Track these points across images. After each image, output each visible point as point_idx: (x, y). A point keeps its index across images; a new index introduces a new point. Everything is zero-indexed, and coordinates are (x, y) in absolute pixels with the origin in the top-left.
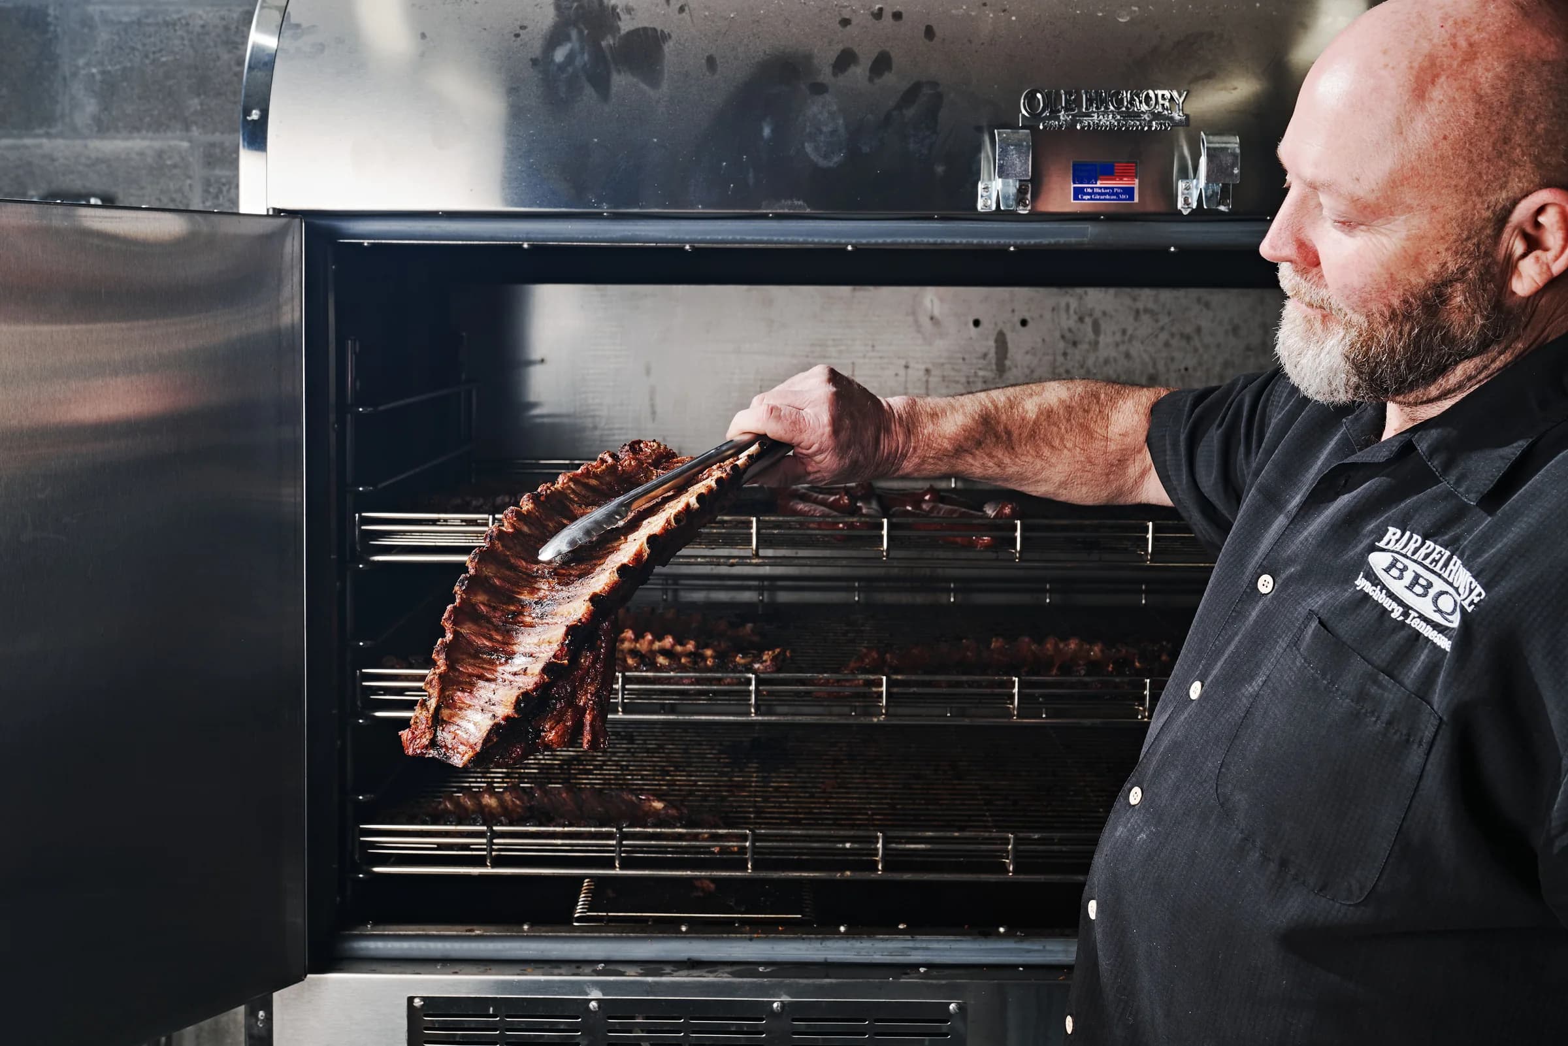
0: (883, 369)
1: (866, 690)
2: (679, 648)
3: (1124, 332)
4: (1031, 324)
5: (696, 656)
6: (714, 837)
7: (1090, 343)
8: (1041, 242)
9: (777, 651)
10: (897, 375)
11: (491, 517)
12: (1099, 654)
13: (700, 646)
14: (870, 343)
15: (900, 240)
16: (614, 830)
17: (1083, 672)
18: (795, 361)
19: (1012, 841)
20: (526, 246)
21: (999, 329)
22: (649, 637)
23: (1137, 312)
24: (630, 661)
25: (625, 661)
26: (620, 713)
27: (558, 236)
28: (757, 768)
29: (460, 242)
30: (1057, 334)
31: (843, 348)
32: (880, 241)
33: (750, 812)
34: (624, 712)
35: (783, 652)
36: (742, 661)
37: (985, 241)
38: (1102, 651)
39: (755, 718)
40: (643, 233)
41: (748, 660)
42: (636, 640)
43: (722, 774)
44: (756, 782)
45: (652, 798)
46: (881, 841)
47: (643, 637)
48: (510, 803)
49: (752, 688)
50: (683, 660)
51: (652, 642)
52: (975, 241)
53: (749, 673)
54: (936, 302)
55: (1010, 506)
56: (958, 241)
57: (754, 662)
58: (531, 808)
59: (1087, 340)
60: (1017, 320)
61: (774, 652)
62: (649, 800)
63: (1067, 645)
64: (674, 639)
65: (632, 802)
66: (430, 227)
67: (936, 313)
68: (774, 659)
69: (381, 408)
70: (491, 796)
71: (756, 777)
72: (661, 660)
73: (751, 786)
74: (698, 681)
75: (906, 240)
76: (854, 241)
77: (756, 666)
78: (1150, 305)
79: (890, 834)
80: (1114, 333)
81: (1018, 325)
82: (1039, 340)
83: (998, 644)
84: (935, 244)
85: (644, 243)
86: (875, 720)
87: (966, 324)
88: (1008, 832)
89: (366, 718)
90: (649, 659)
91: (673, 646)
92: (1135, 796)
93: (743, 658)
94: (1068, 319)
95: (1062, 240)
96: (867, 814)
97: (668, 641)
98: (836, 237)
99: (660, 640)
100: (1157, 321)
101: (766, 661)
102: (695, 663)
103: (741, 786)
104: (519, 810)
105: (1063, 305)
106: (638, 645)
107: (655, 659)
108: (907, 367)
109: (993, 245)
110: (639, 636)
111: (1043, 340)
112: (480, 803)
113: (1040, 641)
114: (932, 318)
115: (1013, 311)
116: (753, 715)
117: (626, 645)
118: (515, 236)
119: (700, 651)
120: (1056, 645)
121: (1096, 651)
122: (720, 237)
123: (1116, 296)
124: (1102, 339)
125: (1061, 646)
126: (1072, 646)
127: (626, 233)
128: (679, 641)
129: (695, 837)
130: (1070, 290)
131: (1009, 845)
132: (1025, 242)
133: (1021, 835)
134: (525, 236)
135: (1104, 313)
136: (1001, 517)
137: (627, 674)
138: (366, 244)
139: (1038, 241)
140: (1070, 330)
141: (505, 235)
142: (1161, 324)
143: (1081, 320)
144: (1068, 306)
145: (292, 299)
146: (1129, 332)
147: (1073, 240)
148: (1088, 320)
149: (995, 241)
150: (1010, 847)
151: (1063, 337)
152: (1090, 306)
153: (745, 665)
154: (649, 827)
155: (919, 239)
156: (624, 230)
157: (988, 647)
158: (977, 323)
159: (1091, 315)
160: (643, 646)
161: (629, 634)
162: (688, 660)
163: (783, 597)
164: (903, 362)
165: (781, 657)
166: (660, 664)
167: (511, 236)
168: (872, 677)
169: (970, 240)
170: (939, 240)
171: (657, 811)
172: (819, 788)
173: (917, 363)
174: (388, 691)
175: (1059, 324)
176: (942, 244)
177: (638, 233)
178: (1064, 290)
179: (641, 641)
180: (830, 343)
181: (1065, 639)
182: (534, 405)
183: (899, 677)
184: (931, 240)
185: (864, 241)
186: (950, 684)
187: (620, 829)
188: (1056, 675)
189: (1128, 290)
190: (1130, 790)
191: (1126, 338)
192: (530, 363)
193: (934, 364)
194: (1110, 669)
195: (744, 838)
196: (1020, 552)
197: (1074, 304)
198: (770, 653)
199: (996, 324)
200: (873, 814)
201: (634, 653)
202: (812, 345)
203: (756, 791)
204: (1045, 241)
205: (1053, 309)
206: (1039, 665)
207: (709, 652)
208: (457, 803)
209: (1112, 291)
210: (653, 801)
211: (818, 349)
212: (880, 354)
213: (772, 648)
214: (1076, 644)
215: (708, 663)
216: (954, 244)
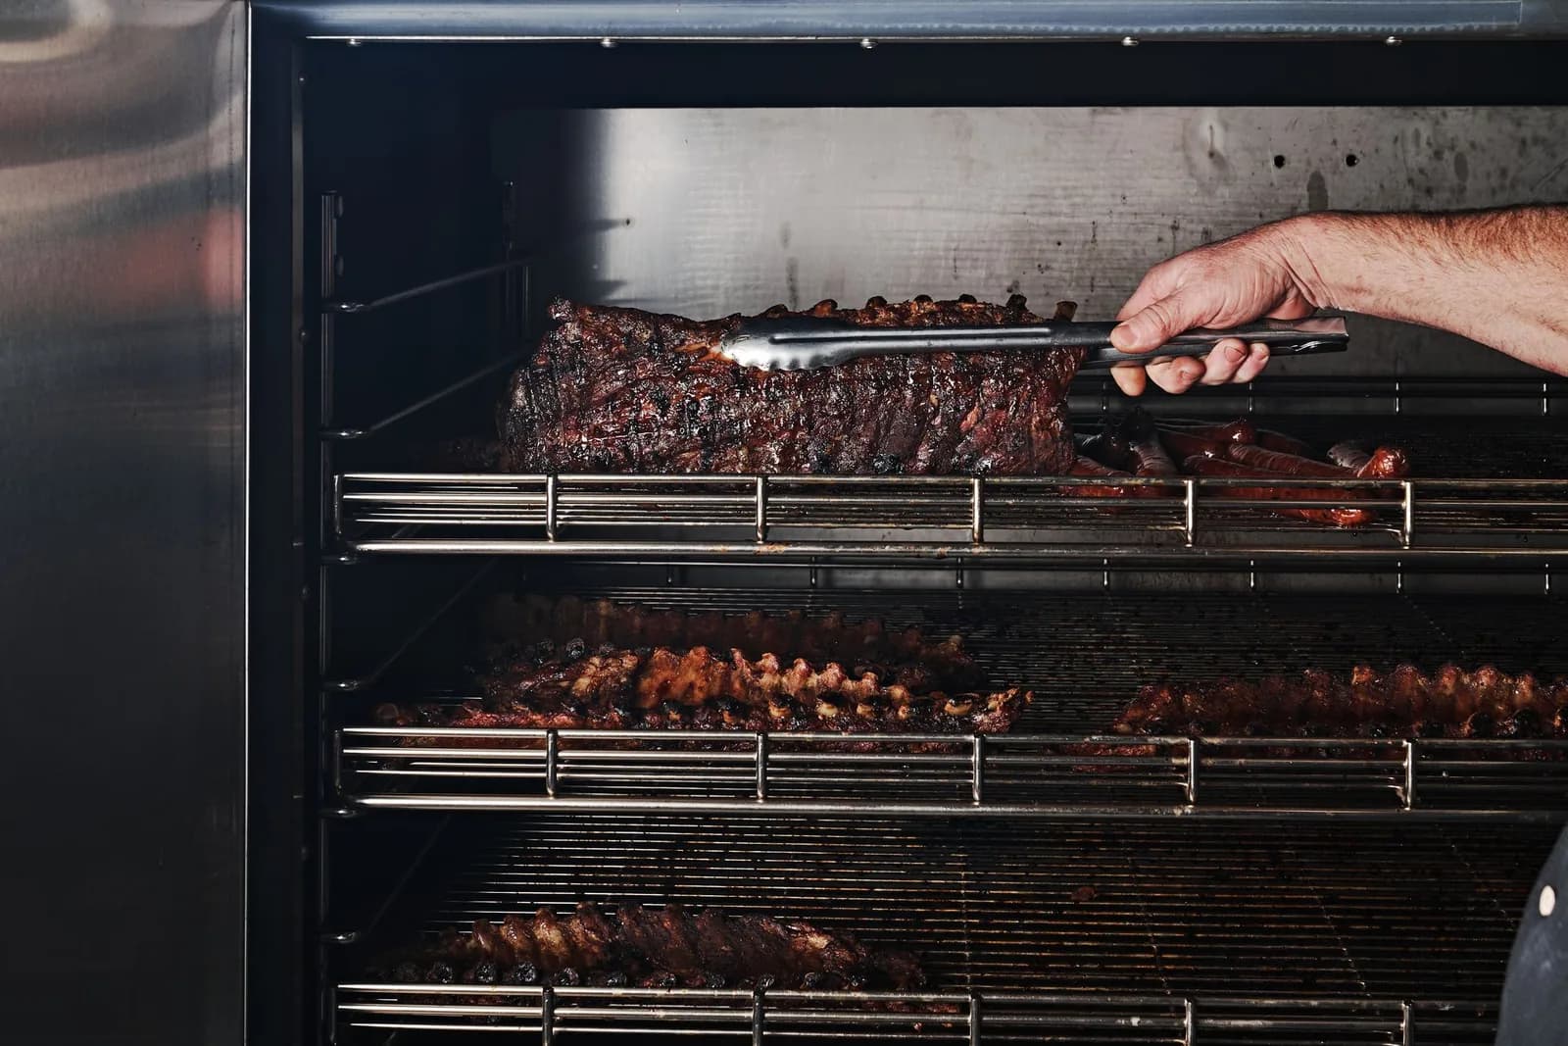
0: (1139, 231)
1: (1159, 761)
2: (849, 684)
3: (1504, 173)
4: (1361, 162)
5: (881, 703)
6: (916, 1007)
7: (1452, 191)
8: (1441, 29)
9: (1012, 692)
10: (1160, 240)
11: (551, 479)
12: (1529, 694)
13: (883, 681)
14: (1119, 192)
15: (1211, 27)
16: (752, 994)
17: (1513, 729)
18: (1006, 220)
19: (1406, 1015)
20: (607, 42)
21: (1312, 170)
22: (802, 666)
23: (1523, 142)
24: (775, 712)
25: (767, 711)
26: (760, 801)
27: (659, 26)
28: (965, 859)
29: (503, 38)
30: (1402, 177)
31: (1077, 200)
32: (1180, 28)
33: (962, 947)
34: (766, 799)
35: (1020, 696)
36: (956, 710)
37: (1350, 28)
38: (1533, 688)
39: (980, 809)
40: (795, 20)
41: (964, 708)
42: (782, 671)
43: (915, 872)
44: (967, 887)
45: (808, 929)
46: (1189, 1015)
47: (792, 666)
48: (581, 937)
49: (975, 758)
50: (860, 710)
51: (806, 675)
52: (1335, 28)
53: (969, 734)
54: (1218, 130)
55: (1391, 457)
56: (1306, 28)
57: (973, 711)
58: (612, 947)
59: (1447, 184)
60: (1340, 155)
61: (1007, 696)
62: (804, 933)
63: (1474, 679)
64: (841, 670)
65: (776, 934)
66: (454, 13)
67: (1219, 146)
68: (1007, 706)
69: (376, 303)
70: (549, 925)
71: (967, 877)
72: (825, 710)
73: (960, 896)
74: (884, 748)
75: (1222, 27)
76: (1136, 30)
77: (979, 718)
78: (1543, 132)
79: (1205, 1002)
80: (1488, 175)
81: (1343, 164)
82: (1375, 187)
83: (1364, 678)
84: (1268, 33)
85: (798, 36)
86: (1178, 812)
87: (1264, 163)
88: (1400, 998)
89: (351, 806)
90: (805, 707)
91: (840, 681)
92: (1547, 901)
93: (956, 705)
94: (1418, 154)
95: (1476, 25)
96: (1150, 950)
97: (832, 673)
98: (1110, 23)
99: (819, 671)
100: (1553, 156)
101: (993, 710)
102: (879, 713)
103: (944, 896)
104: (595, 949)
105: (1410, 133)
106: (784, 680)
107: (814, 707)
108: (1175, 228)
109: (1364, 33)
110: (786, 665)
111: (1382, 186)
112: (533, 937)
113: (1431, 671)
114: (1212, 155)
115: (1335, 142)
116: (977, 804)
117: (766, 680)
118: (590, 27)
119: (885, 691)
120: (1458, 679)
121: (1523, 688)
122: (920, 26)
123: (1490, 118)
124: (1469, 183)
125: (1466, 680)
126: (1485, 680)
127: (768, 20)
128: (849, 673)
129: (882, 1006)
130: (1419, 110)
131: (1402, 1021)
132: (1417, 28)
133: (1422, 1004)
134: (606, 27)
135: (1473, 145)
136: (1377, 474)
137: (771, 735)
138: (353, 43)
139: (1437, 26)
140: (1421, 171)
141: (572, 26)
142: (1558, 161)
143: (1438, 155)
144: (1417, 135)
145: (231, 130)
146: (1511, 174)
147: (1494, 25)
148: (1448, 155)
149: (1367, 27)
150: (1403, 1025)
151: (1410, 181)
152: (1450, 135)
153: (959, 718)
154: (807, 989)
155: (1243, 26)
156: (765, 16)
157: (1348, 683)
158: (1279, 161)
159: (1452, 148)
160: (792, 681)
161: (770, 661)
162: (869, 709)
163: (992, 579)
164: (1170, 222)
165: (1018, 703)
166: (824, 716)
167: (584, 26)
168: (1171, 741)
169: (1326, 26)
170: (1276, 27)
171: (816, 952)
172: (1068, 898)
173: (1192, 222)
174: (383, 761)
175: (1405, 161)
176: (1281, 32)
177: (788, 20)
178: (1411, 110)
179: (790, 672)
180: (1059, 192)
181: (1472, 668)
182: (617, 284)
183: (1216, 741)
184: (1263, 27)
185: (1153, 29)
186: (1297, 752)
187: (760, 993)
188: (1470, 736)
189: (1507, 109)
190: (1541, 890)
191: (1507, 182)
192: (609, 224)
193: (1216, 224)
194: (1557, 723)
195: (964, 1008)
196: (1412, 536)
197: (1426, 133)
198: (1000, 696)
199: (1309, 163)
200: (1162, 950)
201: (779, 695)
202: (1031, 196)
203: (969, 905)
204: (1449, 27)
205: (1396, 140)
206: (1439, 716)
207: (898, 692)
208: (497, 940)
209: (1483, 111)
210: (810, 933)
211: (1041, 201)
212: (1135, 209)
213: (1003, 689)
214: (1491, 677)
215: (900, 713)
216: (1299, 32)
